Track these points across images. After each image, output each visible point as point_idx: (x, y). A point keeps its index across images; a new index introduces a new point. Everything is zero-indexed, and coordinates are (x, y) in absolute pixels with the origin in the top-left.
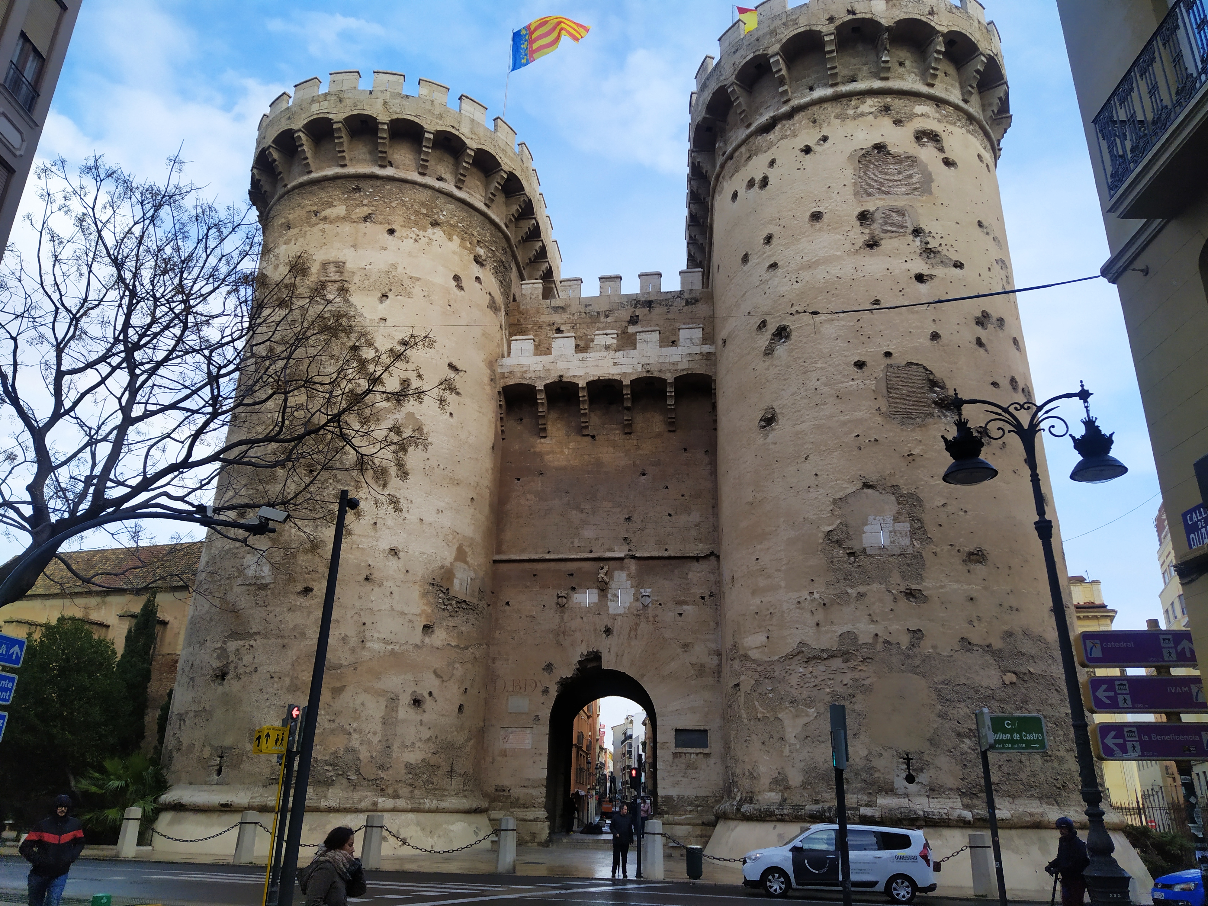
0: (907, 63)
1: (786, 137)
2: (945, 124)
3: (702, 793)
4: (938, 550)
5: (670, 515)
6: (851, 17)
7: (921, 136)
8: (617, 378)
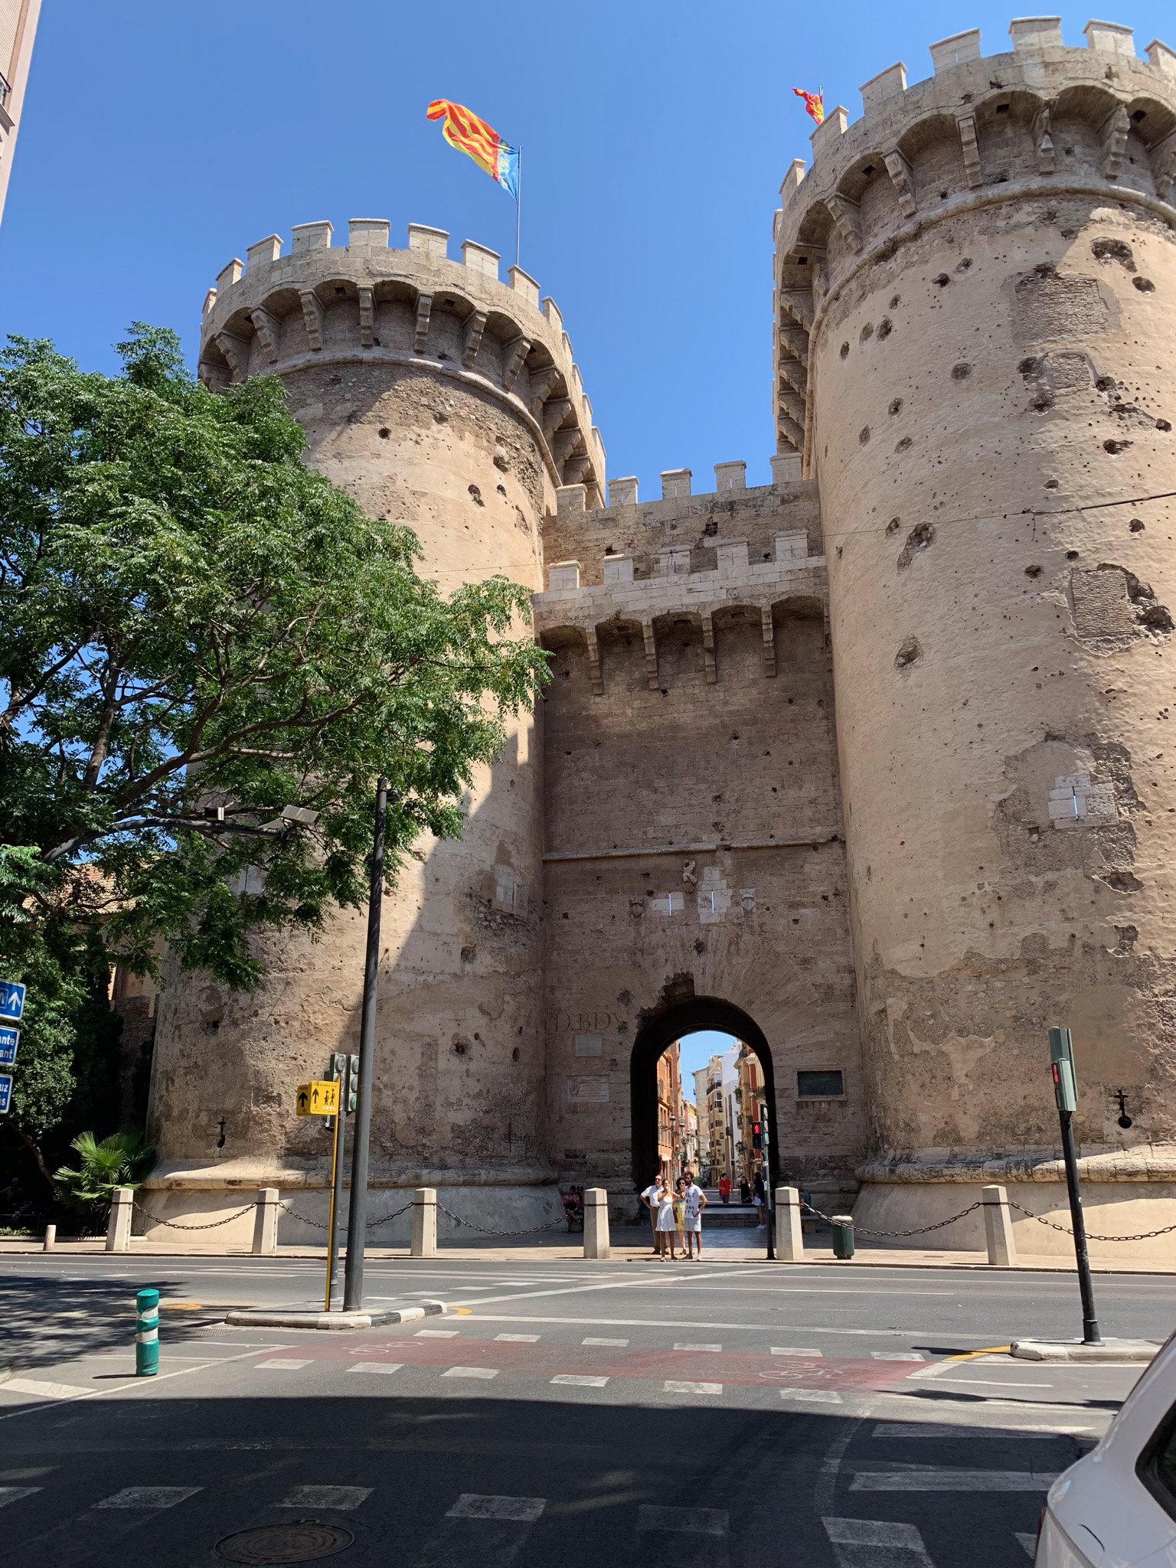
0: (1077, 150)
1: (913, 264)
2: (1134, 230)
3: (837, 1151)
4: (1152, 817)
5: (774, 790)
6: (995, 91)
7: (1101, 250)
8: (693, 609)
